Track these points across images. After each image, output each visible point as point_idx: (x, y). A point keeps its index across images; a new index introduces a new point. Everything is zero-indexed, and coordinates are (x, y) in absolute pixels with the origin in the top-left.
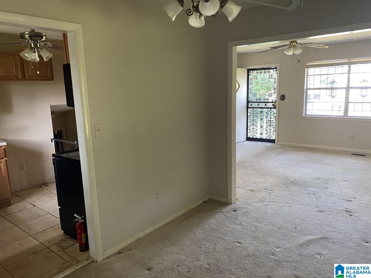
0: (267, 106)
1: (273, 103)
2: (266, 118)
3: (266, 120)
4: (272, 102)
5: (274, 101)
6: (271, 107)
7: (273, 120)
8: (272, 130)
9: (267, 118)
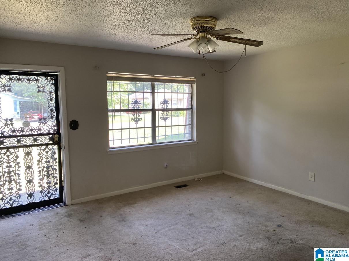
0: (38, 141)
1: (51, 136)
2: (38, 164)
3: (39, 168)
4: (49, 134)
5: (52, 132)
6: (47, 142)
7: (51, 164)
8: (52, 182)
9: (40, 163)
